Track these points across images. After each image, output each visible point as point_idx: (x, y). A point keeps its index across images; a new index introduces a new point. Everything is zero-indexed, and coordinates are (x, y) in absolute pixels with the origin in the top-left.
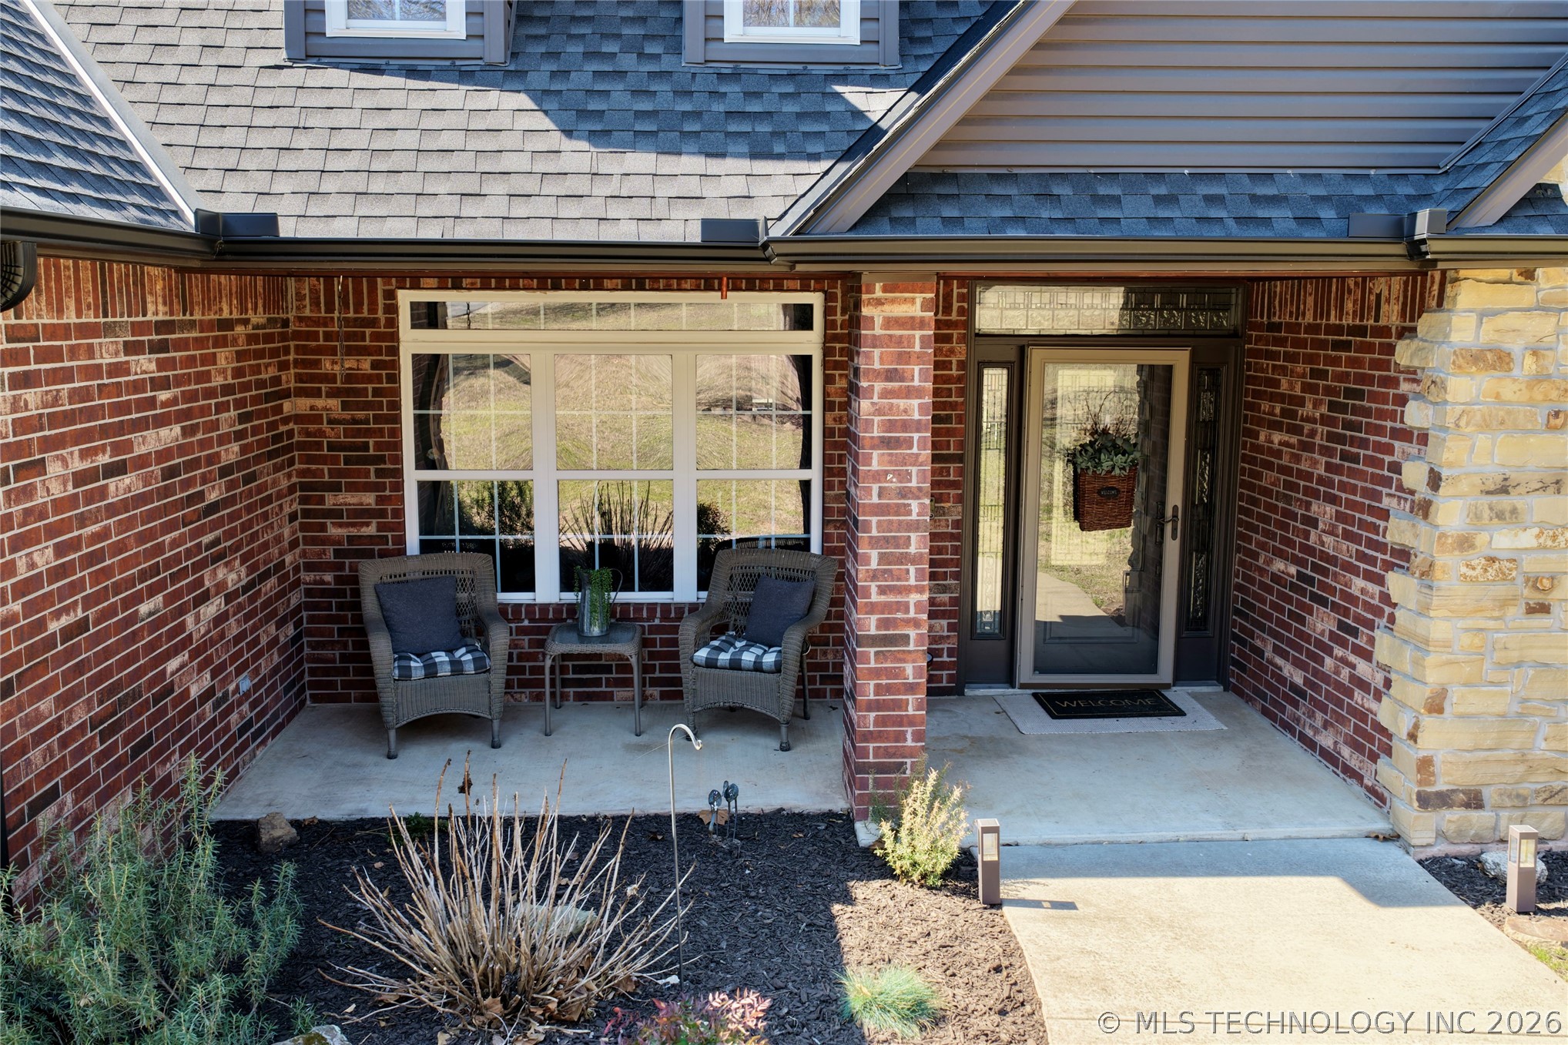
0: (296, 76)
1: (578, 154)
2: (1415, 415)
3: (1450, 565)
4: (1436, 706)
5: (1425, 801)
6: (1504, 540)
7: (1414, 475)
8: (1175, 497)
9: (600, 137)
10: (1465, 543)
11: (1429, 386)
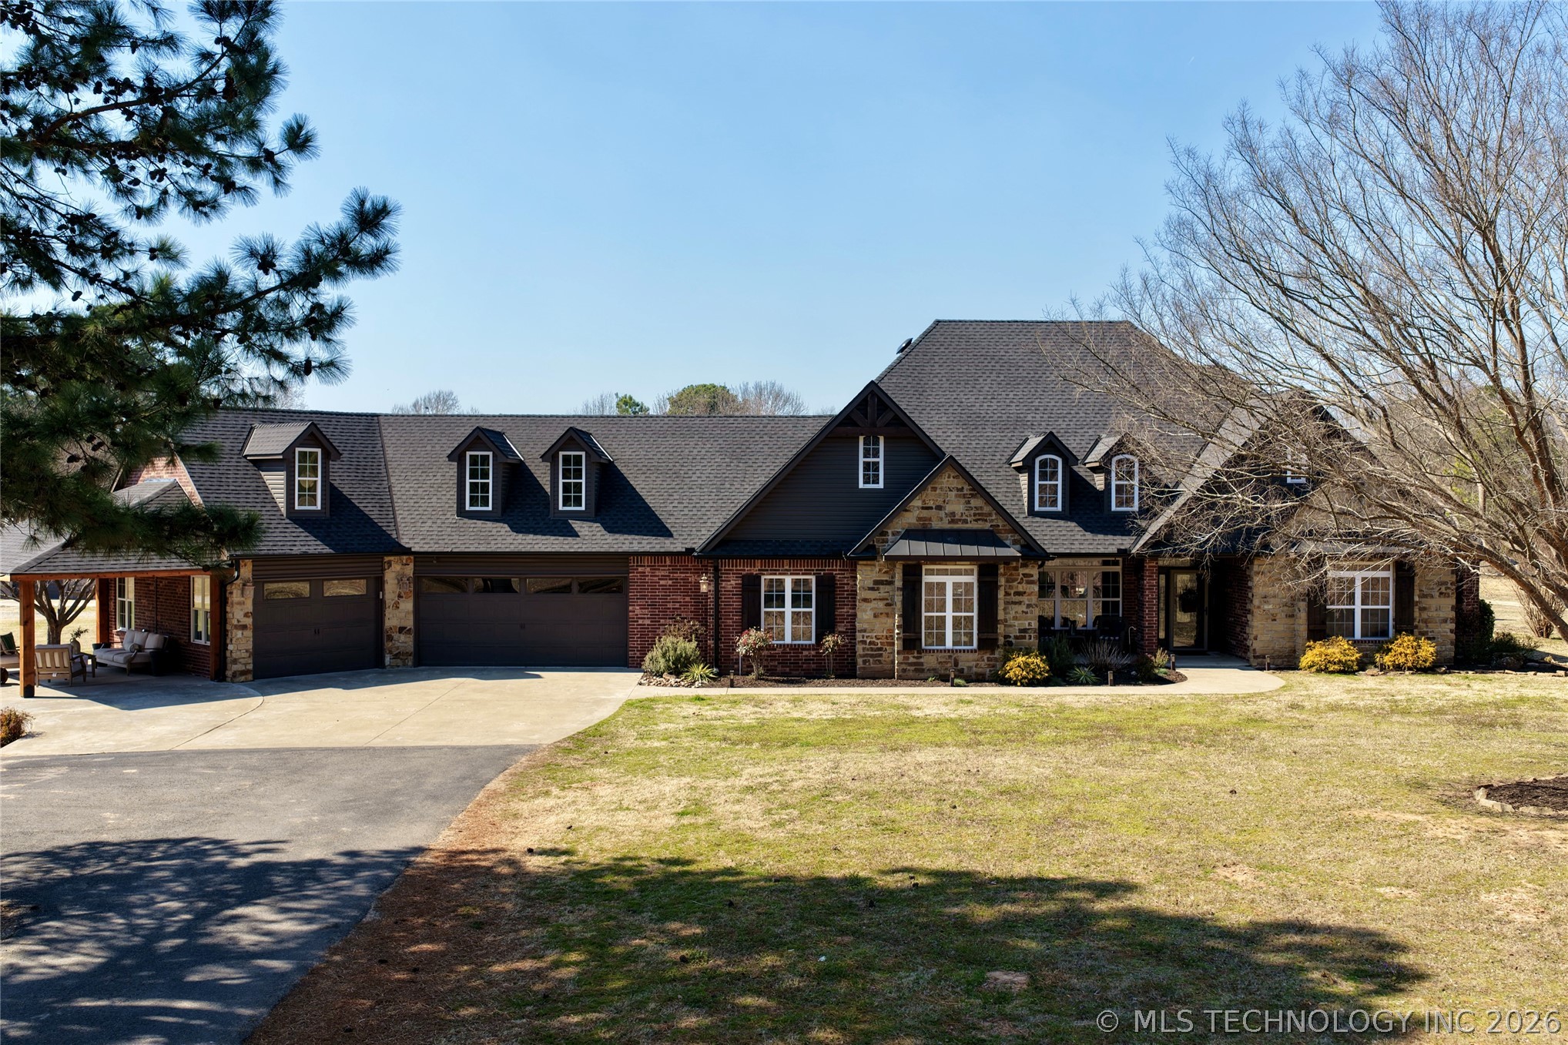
0: (1030, 519)
1: (1089, 535)
2: (1250, 584)
3: (1257, 612)
4: (1256, 638)
5: (1255, 657)
6: (1266, 607)
7: (1250, 595)
8: (1206, 605)
9: (1092, 532)
10: (1259, 607)
11: (1251, 579)
